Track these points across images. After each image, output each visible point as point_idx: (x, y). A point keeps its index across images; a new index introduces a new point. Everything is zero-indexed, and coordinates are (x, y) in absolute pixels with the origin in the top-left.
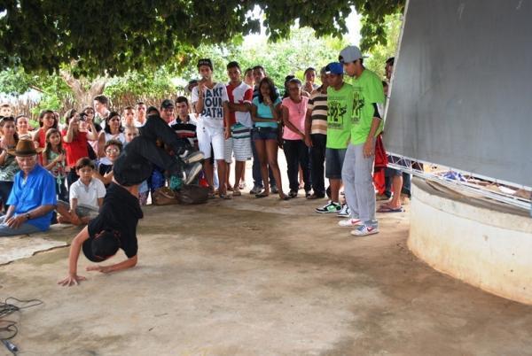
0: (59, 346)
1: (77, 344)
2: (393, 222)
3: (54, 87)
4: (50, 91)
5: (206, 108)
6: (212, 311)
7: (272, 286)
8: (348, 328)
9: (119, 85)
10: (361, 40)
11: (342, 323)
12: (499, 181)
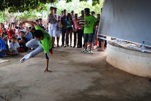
0: (9, 90)
1: (14, 89)
2: (102, 54)
3: (2, 16)
4: (1, 17)
5: (51, 21)
6: (52, 79)
7: (69, 72)
8: (91, 83)
9: (22, 15)
10: (92, 3)
11: (89, 82)
12: (132, 42)
